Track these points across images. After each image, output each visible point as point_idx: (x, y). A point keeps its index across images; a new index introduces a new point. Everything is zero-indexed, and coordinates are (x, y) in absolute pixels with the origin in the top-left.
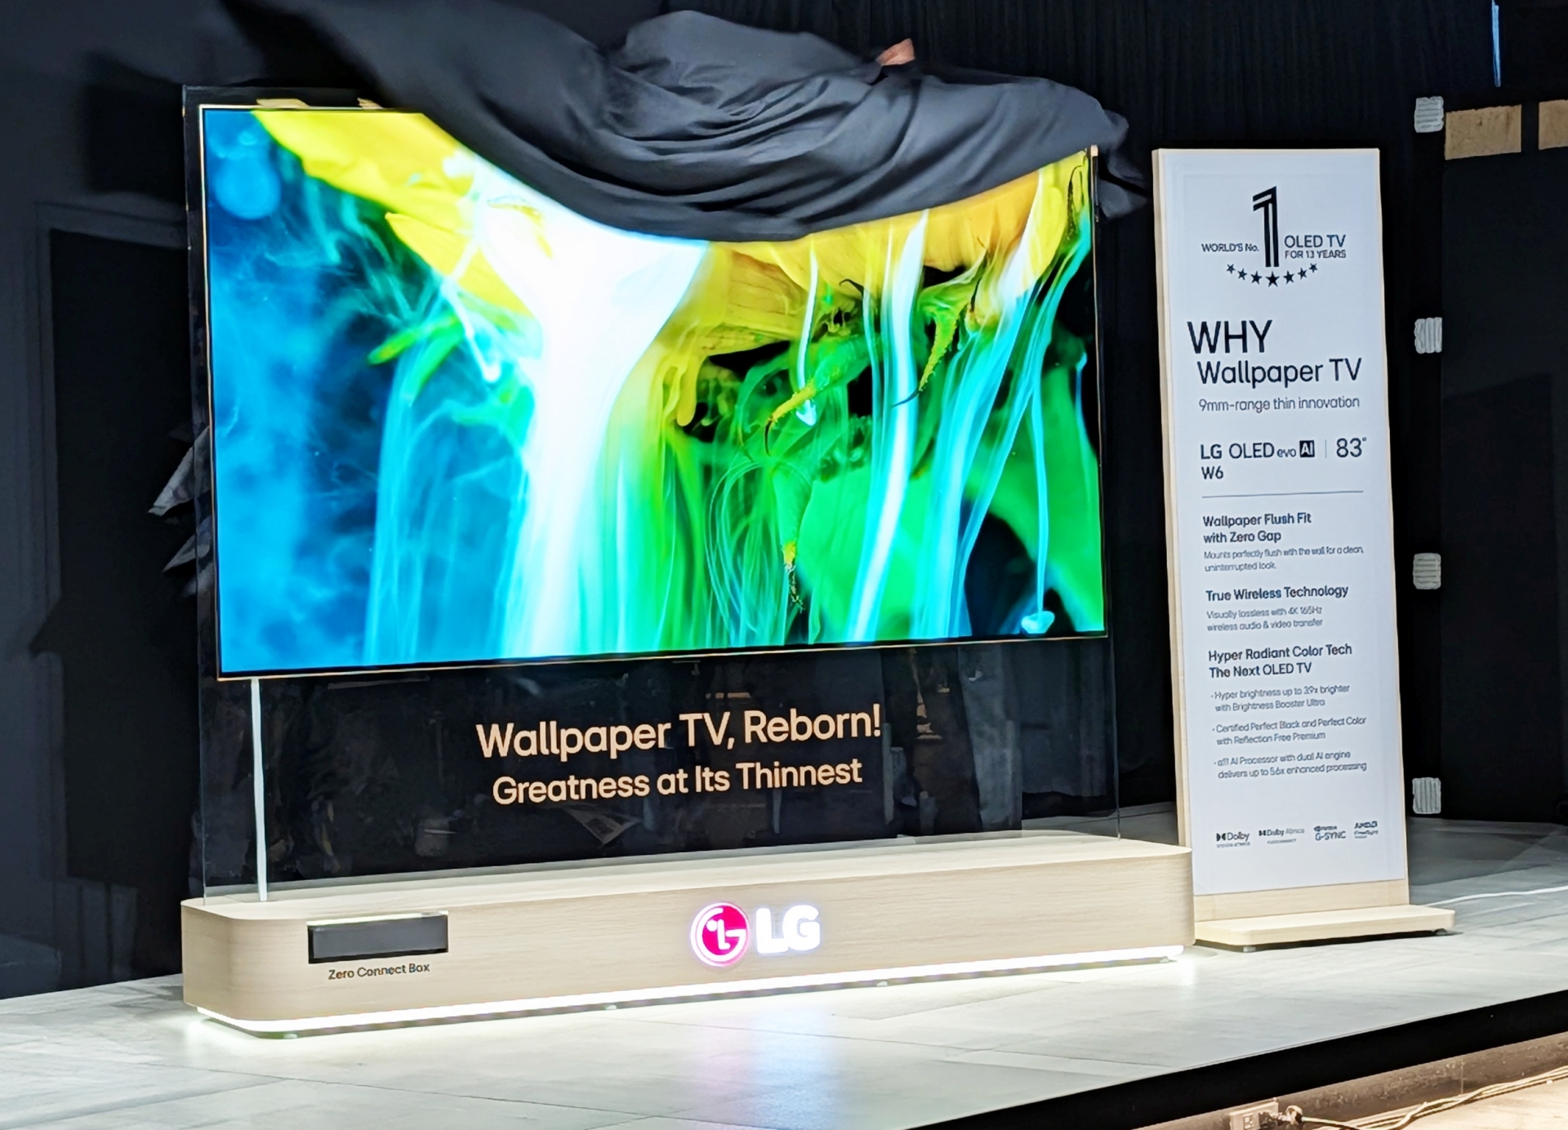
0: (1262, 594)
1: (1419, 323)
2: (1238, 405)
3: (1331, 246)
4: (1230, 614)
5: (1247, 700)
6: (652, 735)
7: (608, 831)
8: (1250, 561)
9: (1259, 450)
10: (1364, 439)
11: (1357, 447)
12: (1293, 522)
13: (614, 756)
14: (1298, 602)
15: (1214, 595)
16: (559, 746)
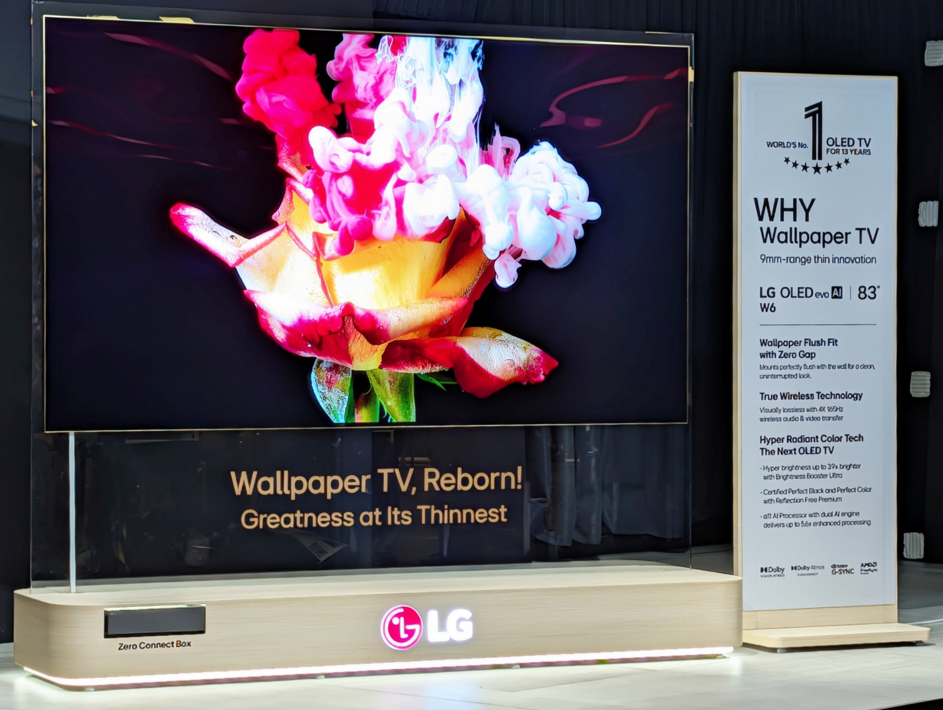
0: (801, 397)
1: (922, 205)
2: (789, 259)
3: (860, 146)
4: (776, 410)
5: (787, 472)
6: (357, 483)
7: (323, 552)
8: (793, 372)
9: (803, 292)
10: (879, 287)
11: (873, 292)
12: (825, 345)
13: (329, 497)
14: (826, 403)
15: (766, 396)
16: (289, 488)
